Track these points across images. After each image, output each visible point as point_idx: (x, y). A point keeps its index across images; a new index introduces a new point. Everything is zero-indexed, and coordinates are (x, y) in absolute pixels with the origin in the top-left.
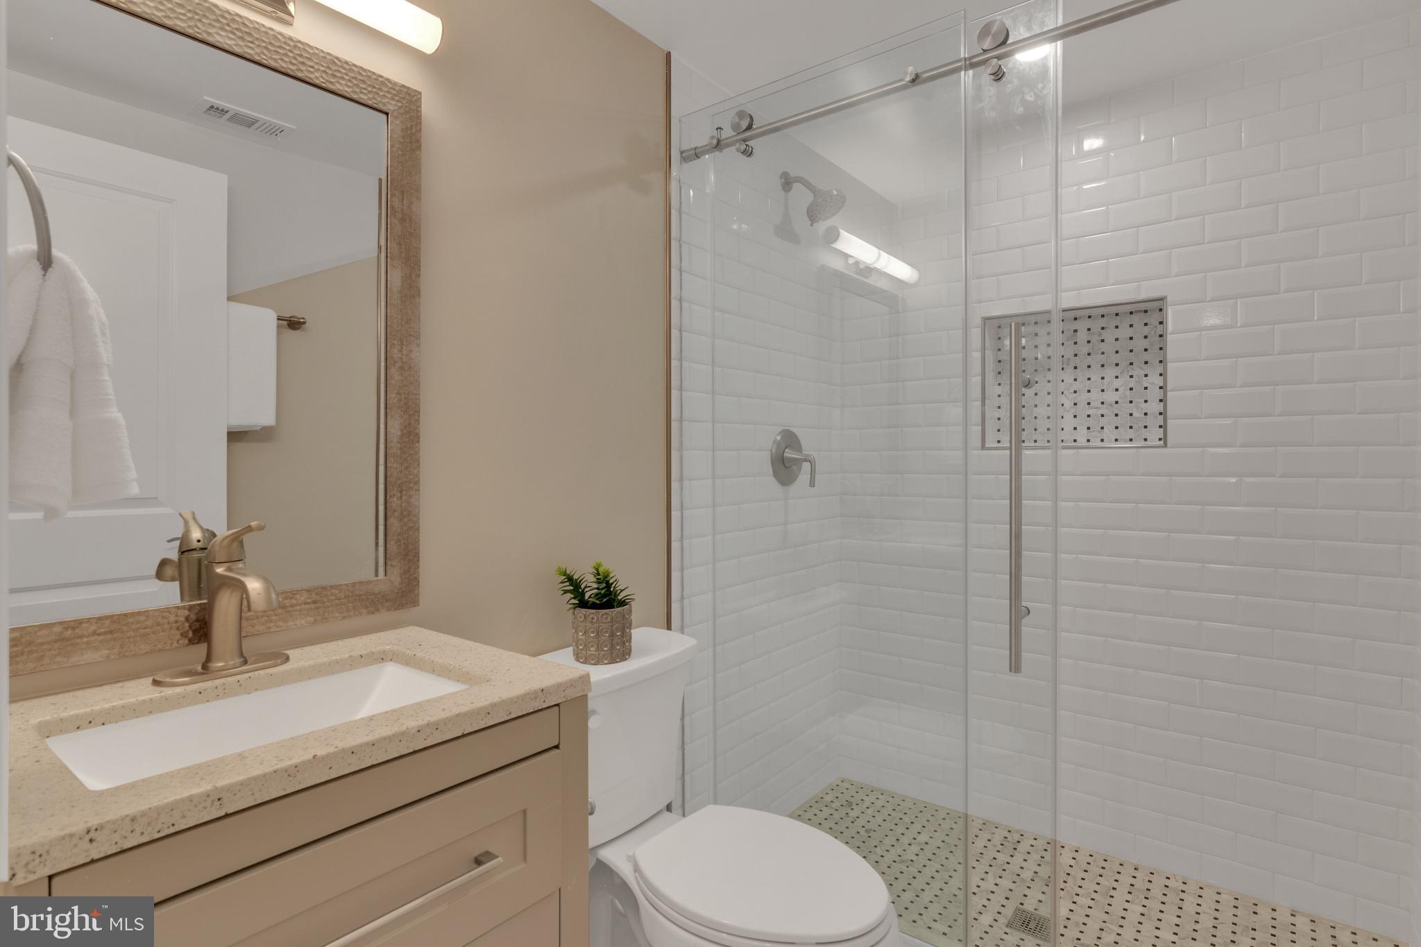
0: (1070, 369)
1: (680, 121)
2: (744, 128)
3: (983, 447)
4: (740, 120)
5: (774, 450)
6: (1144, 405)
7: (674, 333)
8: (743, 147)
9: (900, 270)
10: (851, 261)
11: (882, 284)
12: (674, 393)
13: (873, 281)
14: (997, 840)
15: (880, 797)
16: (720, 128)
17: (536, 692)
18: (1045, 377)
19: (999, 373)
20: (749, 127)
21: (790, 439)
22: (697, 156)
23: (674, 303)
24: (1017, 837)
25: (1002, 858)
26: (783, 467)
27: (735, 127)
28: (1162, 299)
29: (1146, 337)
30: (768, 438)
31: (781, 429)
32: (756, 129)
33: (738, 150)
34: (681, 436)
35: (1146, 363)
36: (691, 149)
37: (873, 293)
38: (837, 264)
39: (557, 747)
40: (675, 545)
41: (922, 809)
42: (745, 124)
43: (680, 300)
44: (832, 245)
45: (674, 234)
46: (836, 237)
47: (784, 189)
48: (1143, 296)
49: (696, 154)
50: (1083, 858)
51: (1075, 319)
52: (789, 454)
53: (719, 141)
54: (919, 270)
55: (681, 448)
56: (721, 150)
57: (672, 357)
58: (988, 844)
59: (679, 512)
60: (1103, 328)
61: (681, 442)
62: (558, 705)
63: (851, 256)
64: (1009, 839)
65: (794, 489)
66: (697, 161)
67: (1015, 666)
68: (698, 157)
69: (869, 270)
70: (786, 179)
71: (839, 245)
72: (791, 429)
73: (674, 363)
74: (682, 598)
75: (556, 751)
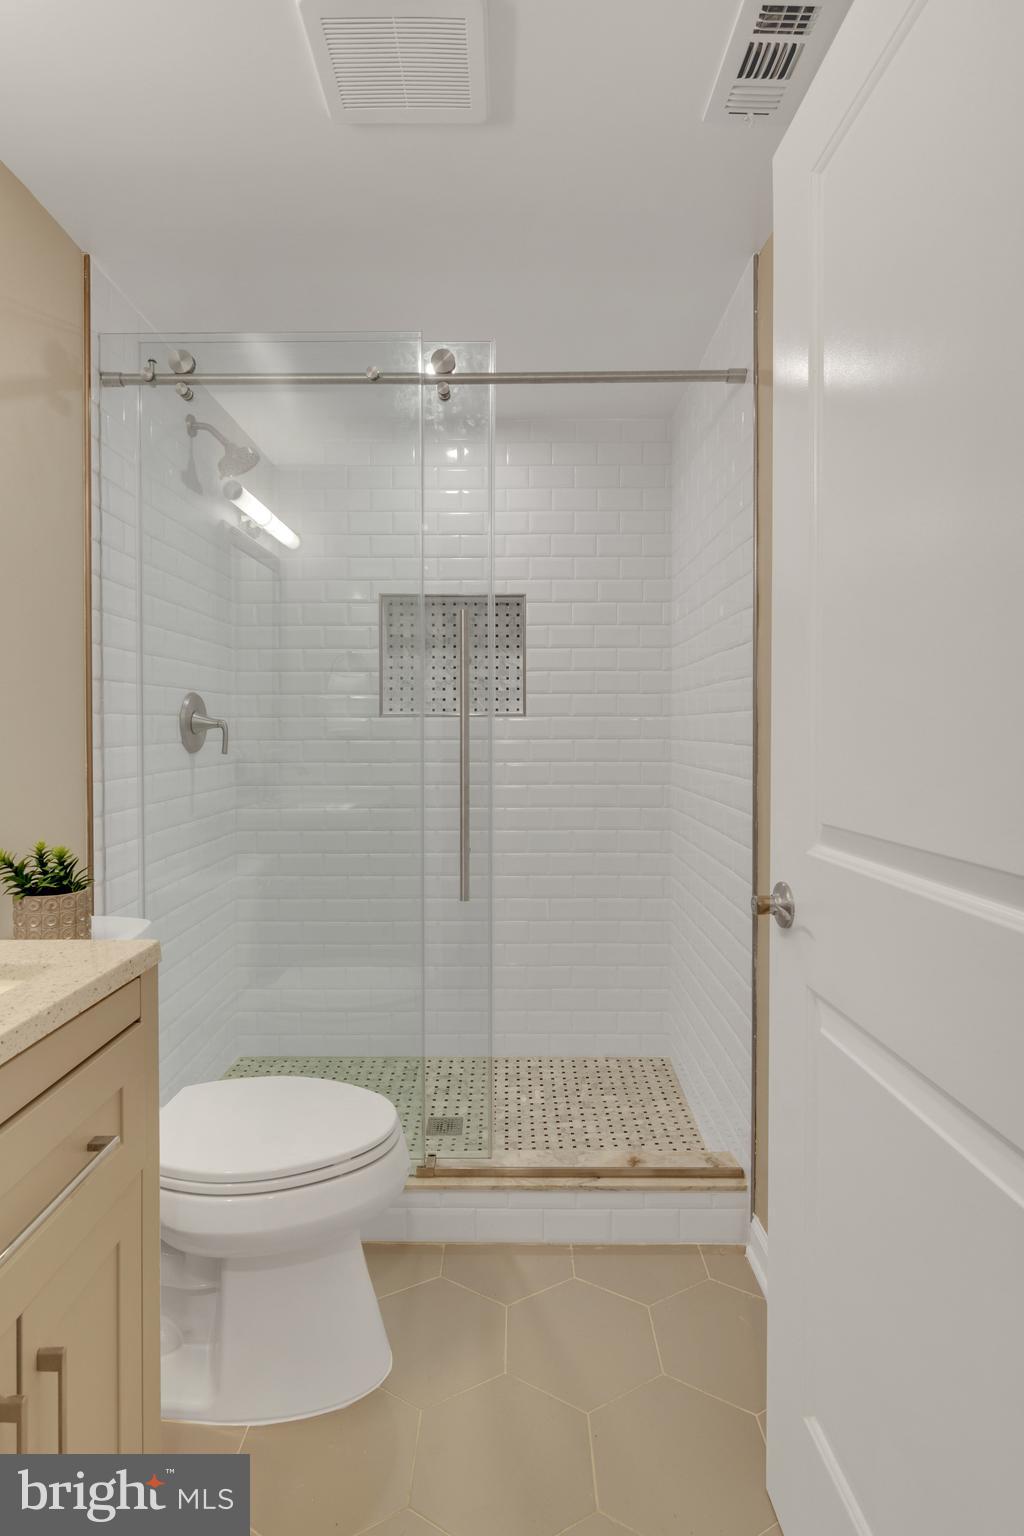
0: (450, 647)
1: (99, 337)
2: (185, 371)
3: (381, 714)
4: (182, 359)
5: (183, 716)
6: (506, 681)
7: (95, 578)
8: (184, 390)
9: (285, 535)
10: (244, 519)
11: (267, 546)
12: (95, 647)
13: (260, 541)
14: (399, 1071)
15: (285, 1064)
16: (154, 361)
17: (125, 964)
18: (430, 653)
19: (391, 646)
20: (190, 372)
21: (197, 704)
22: (122, 383)
23: (95, 545)
24: (414, 1064)
25: (407, 1085)
26: (191, 733)
27: (176, 365)
28: (522, 596)
29: (507, 626)
30: (178, 701)
31: (187, 692)
32: (198, 375)
33: (178, 391)
34: (102, 698)
35: (508, 647)
36: (115, 374)
37: (262, 556)
38: (231, 520)
39: (138, 1021)
40: (97, 821)
41: (328, 1063)
42: (186, 367)
43: (100, 542)
44: (233, 502)
45: (94, 465)
46: (238, 494)
47: (189, 433)
48: (508, 592)
49: (122, 381)
50: (468, 1065)
51: (455, 604)
52: (197, 718)
53: (154, 376)
54: (300, 538)
55: (101, 711)
56: (154, 386)
57: (93, 606)
58: (393, 1077)
59: (100, 784)
60: (476, 615)
61: (102, 703)
62: (138, 977)
63: (245, 514)
64: (409, 1067)
65: (200, 756)
66: (121, 388)
67: (465, 896)
68: (123, 385)
69: (259, 531)
70: (192, 423)
71: (239, 503)
72: (197, 692)
73: (95, 613)
74: (104, 880)
75: (138, 1026)
